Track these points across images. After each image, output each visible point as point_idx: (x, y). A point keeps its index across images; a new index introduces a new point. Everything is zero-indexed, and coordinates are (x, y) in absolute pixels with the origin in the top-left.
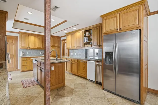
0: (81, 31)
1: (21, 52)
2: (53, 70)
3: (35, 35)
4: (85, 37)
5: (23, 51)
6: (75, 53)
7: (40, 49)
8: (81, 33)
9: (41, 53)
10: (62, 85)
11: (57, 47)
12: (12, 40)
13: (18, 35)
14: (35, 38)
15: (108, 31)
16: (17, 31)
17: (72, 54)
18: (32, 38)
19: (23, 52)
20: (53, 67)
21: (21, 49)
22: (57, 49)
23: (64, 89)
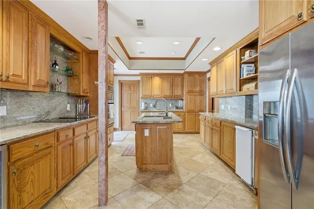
0: (235, 52)
1: (143, 104)
2: (148, 135)
3: (161, 75)
4: (244, 63)
5: (145, 101)
6: (229, 106)
7: (169, 97)
8: (235, 55)
9: (172, 104)
10: (165, 168)
11: (197, 94)
12: (134, 87)
13: (139, 78)
14: (161, 80)
15: (271, 32)
16: (138, 72)
17: (223, 107)
18: (157, 81)
19: (146, 103)
20: (148, 130)
21: (142, 98)
22: (198, 97)
23: (166, 176)
